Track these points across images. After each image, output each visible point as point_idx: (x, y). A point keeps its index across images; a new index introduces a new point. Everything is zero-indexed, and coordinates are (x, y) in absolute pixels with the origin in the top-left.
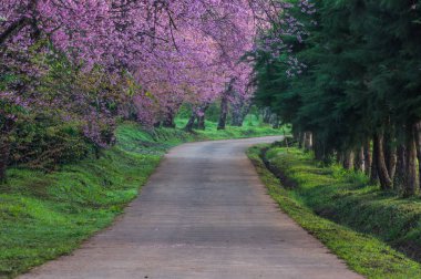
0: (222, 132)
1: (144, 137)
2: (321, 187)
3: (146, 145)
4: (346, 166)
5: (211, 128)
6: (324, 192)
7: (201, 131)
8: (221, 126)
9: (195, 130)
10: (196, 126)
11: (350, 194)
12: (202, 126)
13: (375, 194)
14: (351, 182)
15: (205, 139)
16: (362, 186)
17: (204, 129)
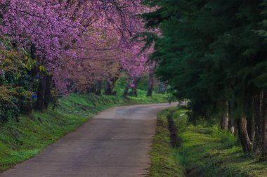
0: (149, 98)
1: (85, 103)
2: (197, 146)
3: (84, 108)
4: (222, 127)
5: (142, 95)
6: (198, 151)
7: (133, 98)
8: (149, 94)
9: (129, 97)
10: (131, 94)
11: (218, 154)
12: (135, 94)
13: (238, 155)
14: (222, 142)
15: (135, 103)
16: (231, 146)
17: (136, 96)
